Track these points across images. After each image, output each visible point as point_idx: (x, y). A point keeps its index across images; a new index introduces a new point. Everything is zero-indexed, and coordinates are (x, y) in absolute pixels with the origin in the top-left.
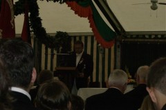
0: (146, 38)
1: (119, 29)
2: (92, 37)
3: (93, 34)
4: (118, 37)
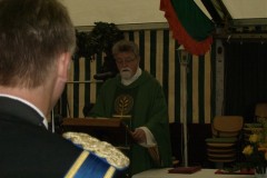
1: (221, 14)
2: (166, 32)
3: (167, 26)
4: (218, 31)
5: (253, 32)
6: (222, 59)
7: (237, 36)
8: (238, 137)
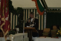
0: (57, 10)
1: (46, 6)
4: (45, 10)
5: (52, 10)
6: (46, 16)
7: (49, 11)
8: (49, 33)
